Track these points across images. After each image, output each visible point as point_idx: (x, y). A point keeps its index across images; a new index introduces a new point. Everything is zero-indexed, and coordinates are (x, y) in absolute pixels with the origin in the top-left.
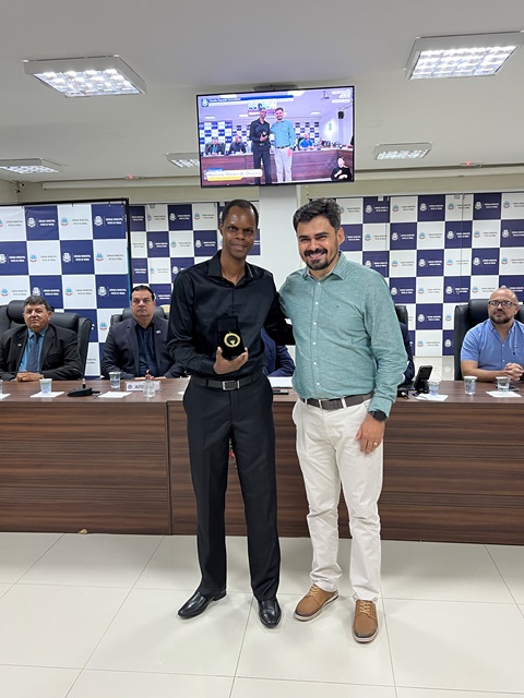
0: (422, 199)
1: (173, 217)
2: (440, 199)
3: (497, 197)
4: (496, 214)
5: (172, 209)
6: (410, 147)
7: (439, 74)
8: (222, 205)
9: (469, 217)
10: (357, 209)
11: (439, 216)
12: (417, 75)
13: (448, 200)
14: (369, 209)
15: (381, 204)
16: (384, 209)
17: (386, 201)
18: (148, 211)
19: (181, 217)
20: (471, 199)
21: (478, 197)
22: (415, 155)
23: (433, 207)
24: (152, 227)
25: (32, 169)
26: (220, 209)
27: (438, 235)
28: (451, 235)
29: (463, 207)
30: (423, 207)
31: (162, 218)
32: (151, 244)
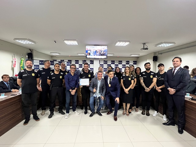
0: (112, 61)
3: (121, 61)
4: (121, 64)
6: (111, 54)
7: (119, 45)
9: (118, 64)
10: (103, 62)
11: (114, 63)
12: (116, 45)
13: (115, 61)
17: (107, 61)
19: (77, 62)
20: (118, 61)
21: (119, 61)
31: (74, 62)
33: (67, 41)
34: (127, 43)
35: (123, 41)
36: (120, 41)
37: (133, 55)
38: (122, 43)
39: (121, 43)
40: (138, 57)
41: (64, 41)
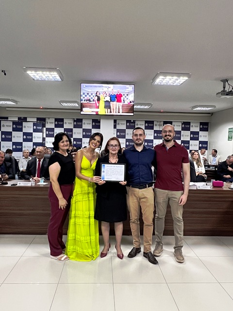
1: (56, 123)
2: (152, 122)
5: (56, 120)
6: (145, 104)
7: (162, 84)
8: (75, 119)
10: (124, 124)
11: (152, 128)
12: (156, 83)
13: (155, 123)
14: (128, 124)
15: (132, 123)
16: (133, 124)
17: (134, 122)
18: (47, 120)
19: (59, 123)
22: (146, 107)
23: (150, 125)
24: (48, 126)
25: (6, 102)
26: (74, 121)
27: (151, 135)
28: (156, 135)
29: (160, 125)
30: (147, 125)
31: (52, 123)
32: (47, 133)
33: (33, 72)
34: (183, 79)
35: (172, 74)
36: (165, 74)
37: (199, 109)
38: (170, 77)
39: (168, 78)
40: (211, 114)
41: (25, 70)
